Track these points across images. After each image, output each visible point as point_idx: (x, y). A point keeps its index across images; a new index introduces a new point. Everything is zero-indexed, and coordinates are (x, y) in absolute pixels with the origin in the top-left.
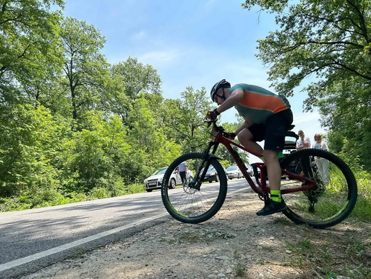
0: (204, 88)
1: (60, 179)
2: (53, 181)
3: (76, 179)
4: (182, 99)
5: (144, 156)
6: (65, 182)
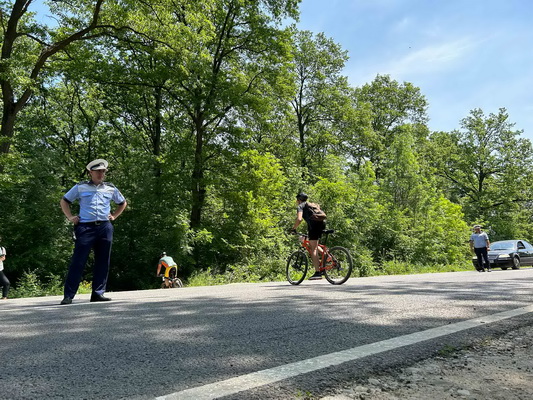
0: (503, 110)
4: (462, 131)
5: (402, 220)
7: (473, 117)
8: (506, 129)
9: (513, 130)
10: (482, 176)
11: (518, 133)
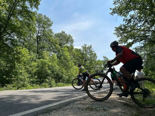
0: (91, 45)
1: (30, 78)
2: (27, 79)
3: (36, 79)
4: (82, 49)
5: (64, 71)
6: (31, 80)
7: (84, 46)
8: (91, 50)
9: (93, 50)
10: (85, 61)
11: (94, 51)
